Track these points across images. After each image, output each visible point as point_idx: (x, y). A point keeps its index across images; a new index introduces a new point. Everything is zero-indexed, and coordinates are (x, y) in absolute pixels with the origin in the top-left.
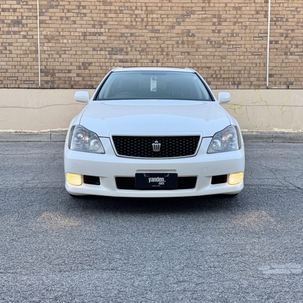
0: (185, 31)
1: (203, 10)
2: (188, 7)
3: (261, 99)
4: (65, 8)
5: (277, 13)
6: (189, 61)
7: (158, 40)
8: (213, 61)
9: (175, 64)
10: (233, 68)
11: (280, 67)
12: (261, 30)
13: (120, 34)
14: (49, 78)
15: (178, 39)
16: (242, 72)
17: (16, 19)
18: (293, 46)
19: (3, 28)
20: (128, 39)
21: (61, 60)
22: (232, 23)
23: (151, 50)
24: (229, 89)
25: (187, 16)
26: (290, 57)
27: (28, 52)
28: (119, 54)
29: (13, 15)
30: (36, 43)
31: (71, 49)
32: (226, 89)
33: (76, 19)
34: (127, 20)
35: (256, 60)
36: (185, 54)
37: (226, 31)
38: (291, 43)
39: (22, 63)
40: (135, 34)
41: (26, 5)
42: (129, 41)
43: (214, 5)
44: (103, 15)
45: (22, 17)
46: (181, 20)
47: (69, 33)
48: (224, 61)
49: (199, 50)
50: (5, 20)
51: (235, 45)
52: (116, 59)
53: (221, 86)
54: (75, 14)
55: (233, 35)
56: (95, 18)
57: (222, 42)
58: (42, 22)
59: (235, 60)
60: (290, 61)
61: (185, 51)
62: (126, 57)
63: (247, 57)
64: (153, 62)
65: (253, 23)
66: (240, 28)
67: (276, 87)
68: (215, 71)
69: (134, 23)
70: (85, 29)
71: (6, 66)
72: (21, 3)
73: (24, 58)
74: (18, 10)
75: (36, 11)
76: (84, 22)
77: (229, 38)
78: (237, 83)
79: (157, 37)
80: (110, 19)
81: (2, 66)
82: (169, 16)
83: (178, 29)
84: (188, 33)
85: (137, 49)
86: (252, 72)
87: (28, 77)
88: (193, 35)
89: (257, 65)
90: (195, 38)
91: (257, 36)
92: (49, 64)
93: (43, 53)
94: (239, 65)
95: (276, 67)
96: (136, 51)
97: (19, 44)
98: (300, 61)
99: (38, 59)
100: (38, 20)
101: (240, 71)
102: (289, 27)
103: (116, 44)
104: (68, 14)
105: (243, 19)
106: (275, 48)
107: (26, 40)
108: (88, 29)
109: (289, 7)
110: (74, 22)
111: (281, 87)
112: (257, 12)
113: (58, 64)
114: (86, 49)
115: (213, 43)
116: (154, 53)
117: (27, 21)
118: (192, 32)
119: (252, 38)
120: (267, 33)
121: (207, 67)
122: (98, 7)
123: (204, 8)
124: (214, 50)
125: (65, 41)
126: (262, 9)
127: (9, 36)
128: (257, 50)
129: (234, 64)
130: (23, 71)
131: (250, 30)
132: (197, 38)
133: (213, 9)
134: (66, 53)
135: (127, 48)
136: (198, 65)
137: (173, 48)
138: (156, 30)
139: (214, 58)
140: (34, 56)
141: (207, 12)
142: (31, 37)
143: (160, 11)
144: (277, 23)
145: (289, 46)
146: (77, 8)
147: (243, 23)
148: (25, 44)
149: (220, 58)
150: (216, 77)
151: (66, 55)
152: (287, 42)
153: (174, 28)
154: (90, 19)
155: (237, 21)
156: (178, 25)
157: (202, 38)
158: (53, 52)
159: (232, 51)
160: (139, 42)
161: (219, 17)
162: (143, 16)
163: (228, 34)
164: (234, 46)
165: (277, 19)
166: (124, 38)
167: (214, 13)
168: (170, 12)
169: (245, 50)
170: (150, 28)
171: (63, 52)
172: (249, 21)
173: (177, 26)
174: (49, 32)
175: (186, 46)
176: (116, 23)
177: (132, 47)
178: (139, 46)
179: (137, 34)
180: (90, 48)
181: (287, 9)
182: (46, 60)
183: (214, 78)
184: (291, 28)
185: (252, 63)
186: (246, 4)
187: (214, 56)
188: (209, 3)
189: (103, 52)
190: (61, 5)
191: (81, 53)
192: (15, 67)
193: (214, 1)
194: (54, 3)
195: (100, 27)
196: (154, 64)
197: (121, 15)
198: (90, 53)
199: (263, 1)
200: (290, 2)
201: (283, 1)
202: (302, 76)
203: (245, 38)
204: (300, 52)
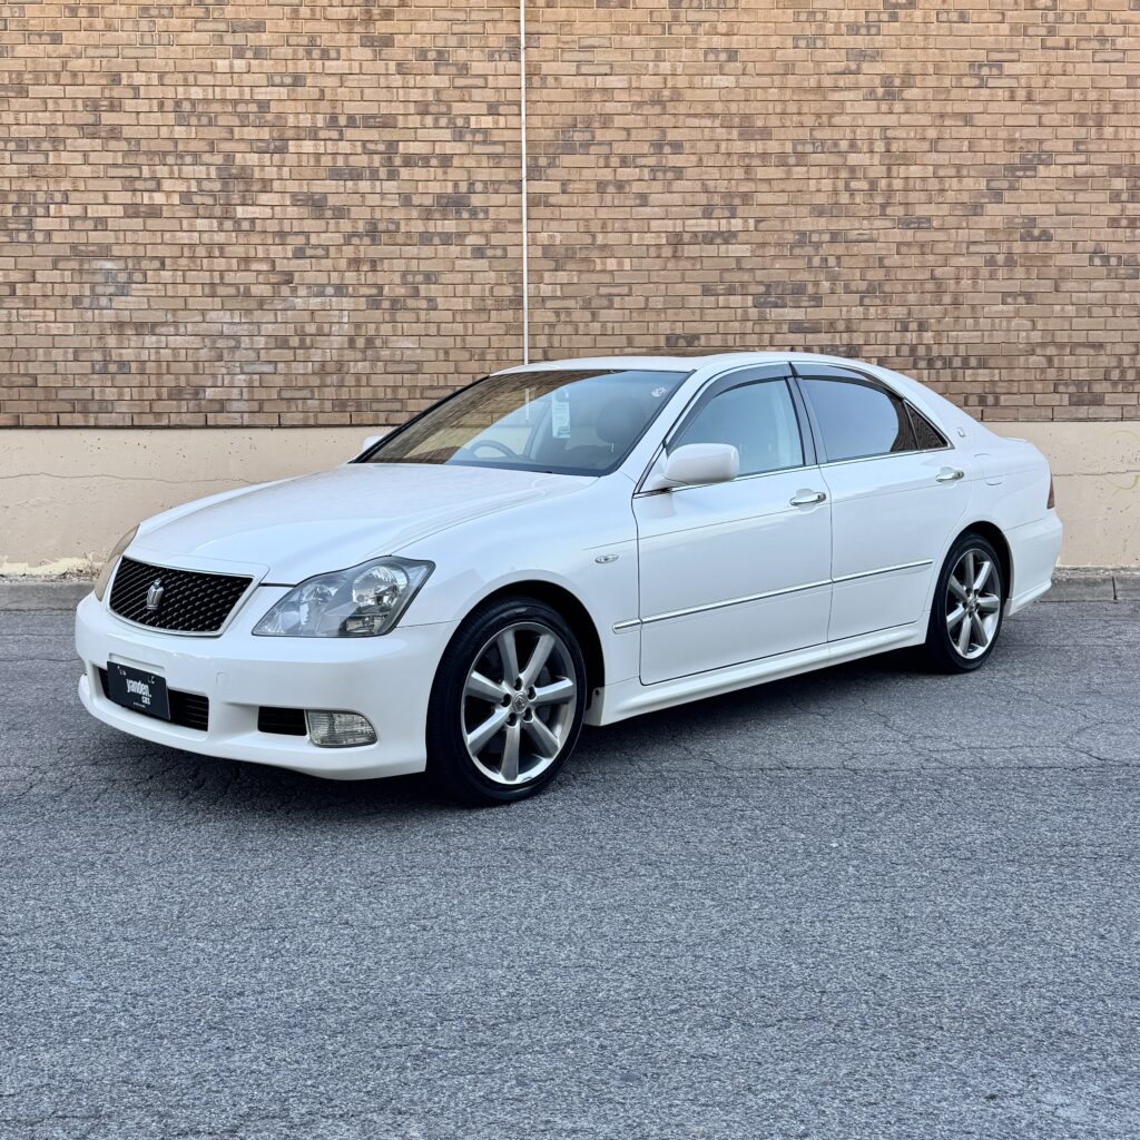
0: (1017, 220)
1: (1079, 152)
2: (1028, 141)
4: (615, 151)
6: (1028, 324)
7: (923, 254)
8: (1112, 323)
9: (983, 335)
13: (797, 237)
15: (994, 248)
17: (450, 190)
19: (407, 224)
20: (821, 252)
21: (596, 327)
23: (899, 288)
25: (1025, 169)
27: (490, 303)
28: (790, 304)
29: (440, 177)
30: (516, 273)
31: (631, 289)
33: (649, 188)
34: (820, 187)
36: (1015, 299)
39: (472, 341)
40: (846, 235)
41: (484, 142)
42: (826, 260)
43: (1116, 132)
44: (739, 173)
45: (472, 184)
46: (1005, 185)
47: (622, 238)
49: (1067, 286)
50: (414, 197)
52: (779, 323)
54: (646, 170)
56: (711, 184)
58: (535, 201)
61: (1017, 290)
62: (815, 314)
64: (905, 329)
68: (1120, 357)
69: (844, 198)
70: (678, 221)
71: (418, 351)
72: (468, 137)
73: (477, 326)
74: (456, 162)
75: (515, 163)
76: (676, 199)
79: (922, 245)
80: (764, 187)
81: (405, 351)
82: (965, 172)
83: (995, 214)
84: (1029, 230)
85: (853, 286)
88: (1046, 236)
90: (1053, 246)
92: (556, 344)
93: (537, 305)
96: (848, 291)
97: (459, 278)
99: (523, 328)
100: (524, 195)
103: (780, 270)
104: (624, 174)
107: (482, 264)
108: (688, 222)
113: (588, 341)
114: (681, 289)
115: (1113, 261)
116: (912, 298)
117: (488, 199)
118: (1042, 223)
121: (1092, 345)
122: (723, 146)
123: (1083, 143)
124: (1114, 285)
125: (612, 264)
127: (427, 251)
132: (1058, 244)
133: (1114, 146)
134: (616, 306)
135: (817, 284)
136: (1062, 337)
137: (975, 278)
138: (919, 219)
139: (1114, 312)
140: (508, 315)
141: (1093, 158)
142: (499, 252)
143: (934, 155)
146: (652, 151)
149: (1135, 314)
150: (1122, 379)
151: (612, 311)
153: (979, 211)
154: (698, 186)
156: (993, 200)
157: (1074, 245)
158: (571, 303)
160: (860, 262)
162: (872, 173)
166: (809, 250)
167: (1116, 159)
168: (967, 158)
170: (900, 211)
171: (605, 302)
173: (989, 206)
174: (558, 235)
176: (784, 198)
177: (834, 279)
178: (857, 276)
179: (853, 235)
180: (691, 286)
182: (547, 331)
183: (1115, 383)
187: (1114, 306)
188: (1100, 126)
189: (736, 300)
190: (601, 144)
191: (665, 302)
192: (446, 353)
193: (1115, 119)
194: (578, 136)
195: (727, 214)
196: (909, 334)
197: (799, 171)
198: (694, 302)
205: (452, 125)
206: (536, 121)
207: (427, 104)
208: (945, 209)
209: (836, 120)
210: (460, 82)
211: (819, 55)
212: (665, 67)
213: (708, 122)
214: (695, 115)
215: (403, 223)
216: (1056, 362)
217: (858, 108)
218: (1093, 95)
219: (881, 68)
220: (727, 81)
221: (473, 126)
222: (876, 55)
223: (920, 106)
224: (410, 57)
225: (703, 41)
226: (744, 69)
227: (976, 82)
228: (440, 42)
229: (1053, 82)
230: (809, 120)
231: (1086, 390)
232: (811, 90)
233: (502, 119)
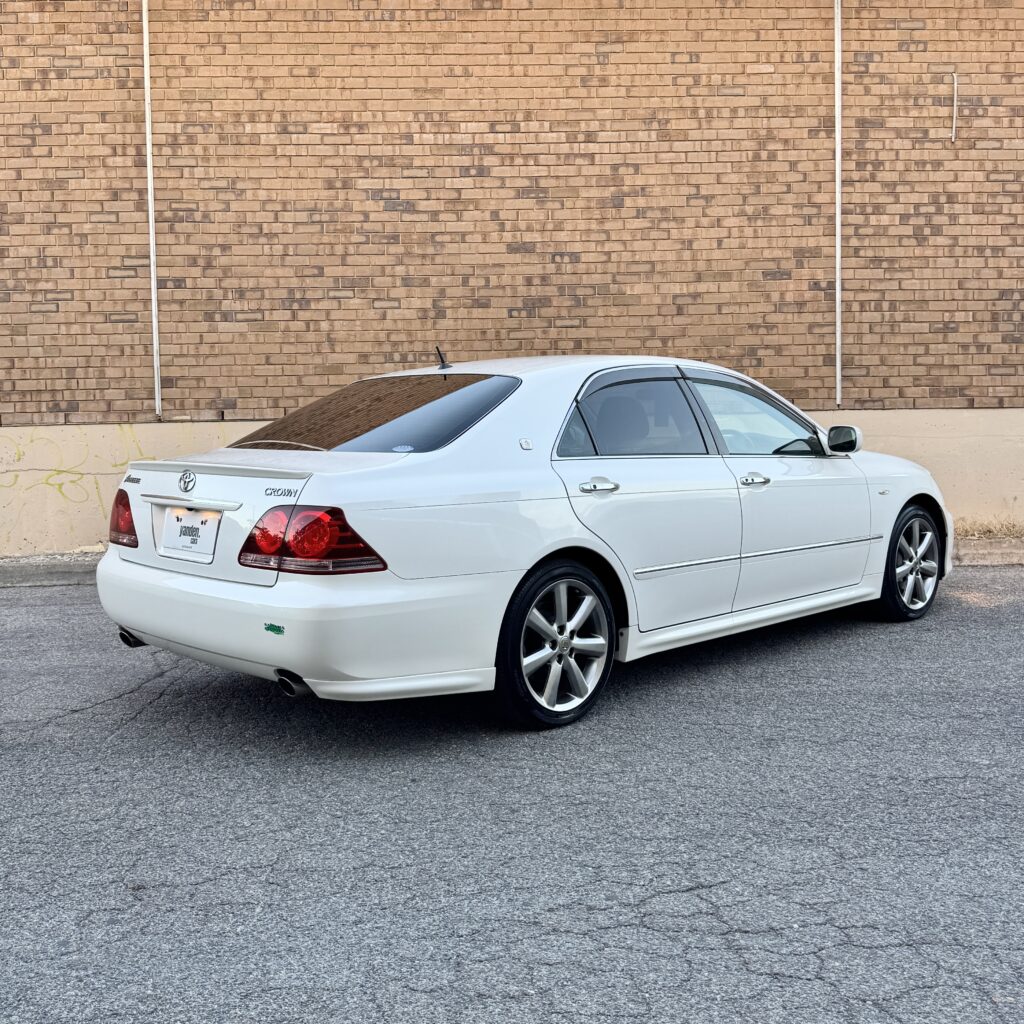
3: (140, 455)
5: (176, 195)
10: (49, 360)
11: (193, 356)
12: (128, 246)
16: (80, 373)
18: (231, 295)
22: (38, 228)
24: (42, 424)
26: (222, 326)
32: (32, 424)
35: (119, 336)
37: (24, 251)
38: (223, 285)
48: (21, 339)
51: (51, 291)
53: (14, 417)
55: (45, 262)
57: (11, 284)
59: (54, 336)
60: (224, 338)
63: (92, 328)
65: (101, 225)
66: (65, 240)
67: (185, 415)
77: (33, 271)
78: (63, 405)
86: (110, 372)
89: (123, 352)
91: (119, 265)
94: (66, 351)
95: (182, 355)
101: (71, 370)
102: (214, 239)
105: (73, 215)
106: (174, 301)
109: (209, 179)
111: (199, 414)
112: (115, 195)
119: (104, 271)
120: (148, 257)
126: (127, 186)
128: (119, 308)
131: (96, 246)
144: (178, 227)
145: (218, 294)
147: (75, 226)
149: (8, 332)
152: (210, 282)
155: (53, 221)
159: (43, 309)
161: (0, 210)
163: (29, 259)
164: (50, 296)
165: (175, 215)
169: (84, 307)
172: (92, 220)
181: (205, 184)
184: (219, 240)
185: (109, 347)
186: (81, 172)
199: (129, 162)
200: (213, 162)
201: (192, 162)
202: (261, 381)
203: (82, 271)
204: (253, 311)
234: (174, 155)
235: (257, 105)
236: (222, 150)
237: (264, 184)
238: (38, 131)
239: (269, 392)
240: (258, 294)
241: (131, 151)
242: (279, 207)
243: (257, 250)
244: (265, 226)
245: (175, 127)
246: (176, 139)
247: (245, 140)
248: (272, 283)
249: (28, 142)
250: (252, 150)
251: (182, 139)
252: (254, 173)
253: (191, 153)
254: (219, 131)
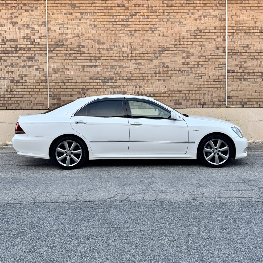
0: (161, 63)
1: (175, 47)
2: (163, 45)
3: (222, 116)
4: (69, 47)
5: (233, 48)
6: (164, 87)
7: (140, 71)
8: (183, 86)
9: (154, 89)
10: (199, 91)
11: (236, 90)
12: (220, 62)
13: (111, 67)
14: (56, 101)
15: (156, 70)
16: (207, 95)
17: (30, 56)
18: (246, 74)
19: (20, 63)
20: (117, 70)
21: (65, 87)
22: (197, 57)
23: (134, 78)
24: (197, 108)
25: (163, 52)
26: (244, 83)
27: (39, 81)
28: (110, 82)
29: (28, 53)
30: (46, 74)
31: (73, 78)
32: (194, 108)
33: (77, 55)
34: (116, 56)
35: (217, 85)
36: (161, 81)
37: (193, 63)
38: (245, 72)
39: (35, 90)
40: (122, 66)
41: (38, 45)
42: (118, 72)
43: (184, 43)
44: (97, 52)
45: (35, 54)
46: (158, 55)
47: (71, 67)
48: (192, 86)
49: (172, 78)
50: (22, 57)
51: (200, 73)
52: (108, 86)
53: (190, 106)
54: (76, 51)
55: (199, 66)
56: (91, 55)
57: (190, 71)
58: (50, 58)
59: (200, 85)
60: (244, 86)
61: (162, 79)
62: (116, 84)
63: (210, 83)
64: (136, 88)
65: (214, 56)
66: (204, 60)
67: (233, 106)
68: (185, 94)
69: (122, 58)
70: (84, 63)
71: (23, 92)
72: (34, 44)
73: (36, 86)
74: (31, 49)
75: (45, 49)
76: (83, 58)
77: (196, 68)
78: (202, 103)
79: (140, 69)
80: (103, 55)
81: (19, 92)
82: (149, 52)
83: (156, 62)
84: (164, 65)
85: (124, 78)
86: (214, 95)
87: (39, 101)
88: (168, 67)
89: (218, 89)
90: (169, 69)
91: (218, 67)
92: (56, 91)
93: (51, 82)
94: (203, 89)
95: (233, 90)
96: (123, 79)
97: (32, 75)
98: (251, 86)
99: (47, 87)
100: (47, 57)
101: (204, 94)
103: (108, 74)
104: (71, 52)
105: (206, 54)
106: (232, 76)
107: (38, 72)
108: (86, 63)
109: (242, 44)
110: (76, 58)
111: (237, 106)
112: (217, 48)
113: (63, 90)
114: (85, 78)
115: (183, 72)
116: (138, 81)
117: (39, 58)
119: (214, 68)
120: (225, 64)
121: (179, 91)
122: (94, 46)
123: (176, 45)
124: (184, 78)
125: (68, 72)
126: (221, 46)
127: (25, 69)
128: (217, 78)
129: (200, 89)
130: (36, 96)
131: (212, 62)
132: (170, 68)
133: (183, 46)
134: (69, 82)
135: (116, 77)
136: (172, 89)
137: (152, 76)
138: (139, 63)
139: (184, 84)
140: (44, 84)
141: (178, 49)
142: (42, 70)
143: (142, 49)
144: (233, 57)
145: (243, 74)
146: (77, 47)
147: (207, 57)
148: (37, 75)
149: (189, 84)
150: (186, 99)
152: (241, 71)
153: (152, 61)
154: (88, 55)
155: (201, 55)
157: (174, 69)
158: (59, 81)
159: (198, 78)
160: (126, 73)
161: (188, 52)
162: (128, 53)
163: (195, 65)
164: (200, 75)
165: (233, 54)
166: (114, 70)
167: (184, 49)
168: (149, 49)
169: (208, 78)
170: (134, 61)
171: (67, 81)
172: (211, 55)
173: (155, 60)
174: (56, 66)
175: (162, 75)
177: (120, 76)
178: (125, 76)
179: (124, 66)
180: (87, 77)
181: (241, 46)
182: (53, 87)
183: (184, 100)
184: (244, 60)
185: (214, 88)
186: (209, 42)
187: (184, 82)
188: (180, 42)
189: (97, 81)
190: (65, 45)
191: (81, 81)
192: (29, 93)
193: (183, 40)
194: (60, 44)
195: (95, 61)
196: (137, 89)
197: (111, 52)
198: (88, 81)
199: (222, 40)
200: (243, 40)
201: (238, 40)
202: (253, 97)
203: (208, 68)
204: (252, 79)
205: (31, 41)
206: (50, 40)
207: (25, 36)
208: (145, 61)
209: (119, 41)
210: (32, 32)
211: (115, 26)
212: (80, 28)
213: (90, 41)
214: (87, 39)
215: (19, 63)
216: (171, 95)
217: (124, 38)
218: (178, 35)
219: (129, 29)
220: (95, 32)
221: (35, 41)
222: (128, 26)
223: (138, 38)
224: (21, 26)
225: (88, 23)
226: (98, 29)
227: (151, 32)
228: (28, 23)
229: (169, 32)
230: (113, 41)
231: (178, 101)
232: (113, 34)
233: (42, 40)
234: (233, 38)
235: (255, 25)
236: (245, 37)
237: (256, 45)
238: (198, 32)
239: (255, 100)
240: (253, 74)
241: (222, 37)
242: (259, 52)
243: (254, 62)
244: (256, 56)
245: (233, 31)
246: (234, 34)
247: (251, 34)
248: (257, 71)
249: (196, 34)
250: (253, 37)
251: (235, 34)
252: (253, 43)
253: (237, 37)
254: (245, 32)
